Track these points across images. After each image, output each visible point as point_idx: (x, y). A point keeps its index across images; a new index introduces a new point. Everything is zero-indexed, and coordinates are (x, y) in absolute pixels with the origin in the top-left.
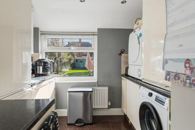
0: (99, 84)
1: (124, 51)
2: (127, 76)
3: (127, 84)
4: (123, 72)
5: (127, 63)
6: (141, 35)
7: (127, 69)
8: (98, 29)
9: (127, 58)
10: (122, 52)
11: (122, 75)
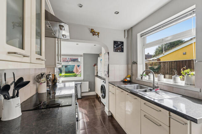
0: (84, 80)
1: (96, 65)
2: (97, 76)
3: (97, 79)
4: (96, 74)
5: (97, 70)
6: (101, 60)
7: (97, 72)
8: (84, 54)
9: (97, 67)
10: (95, 65)
11: (95, 76)
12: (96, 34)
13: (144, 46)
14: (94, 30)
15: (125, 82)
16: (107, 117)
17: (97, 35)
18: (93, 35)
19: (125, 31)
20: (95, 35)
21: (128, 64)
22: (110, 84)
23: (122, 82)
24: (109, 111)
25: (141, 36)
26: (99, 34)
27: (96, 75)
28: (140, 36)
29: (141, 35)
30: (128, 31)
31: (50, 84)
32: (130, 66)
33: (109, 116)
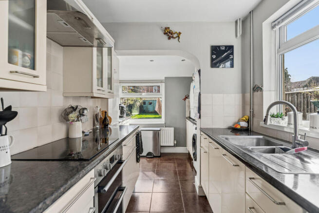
0: (166, 125)
2: (189, 118)
3: (189, 124)
6: (194, 87)
8: (166, 78)
9: (189, 102)
10: (186, 98)
11: (187, 118)
12: (175, 36)
13: (281, 49)
14: (170, 29)
15: (235, 130)
16: (197, 198)
17: (177, 38)
18: (169, 38)
19: (236, 22)
20: (171, 38)
21: (243, 92)
22: (202, 133)
23: (230, 131)
24: (201, 187)
25: (273, 27)
26: (180, 36)
27: (188, 116)
28: (269, 28)
29: (273, 24)
30: (244, 21)
31: (98, 126)
32: (248, 95)
33: (200, 197)
